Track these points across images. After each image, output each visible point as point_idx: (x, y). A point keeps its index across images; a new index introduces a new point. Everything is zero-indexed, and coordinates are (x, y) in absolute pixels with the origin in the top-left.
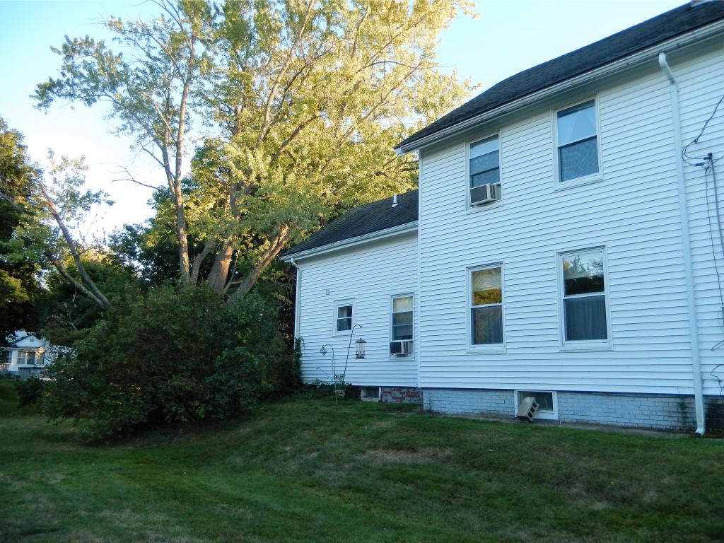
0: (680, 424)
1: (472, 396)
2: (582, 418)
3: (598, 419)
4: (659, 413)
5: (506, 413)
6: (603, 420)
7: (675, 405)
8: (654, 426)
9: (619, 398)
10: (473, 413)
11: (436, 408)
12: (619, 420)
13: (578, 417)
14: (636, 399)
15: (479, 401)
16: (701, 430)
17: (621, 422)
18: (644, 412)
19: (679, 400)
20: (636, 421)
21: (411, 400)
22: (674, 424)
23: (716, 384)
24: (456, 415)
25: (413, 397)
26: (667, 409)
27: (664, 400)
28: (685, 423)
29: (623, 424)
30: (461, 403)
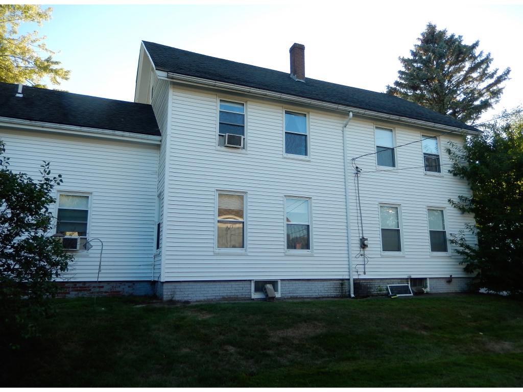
0: (340, 294)
1: (215, 286)
2: (294, 295)
3: (303, 294)
4: (332, 289)
5: (244, 296)
6: (305, 295)
7: (339, 284)
8: (329, 296)
9: (313, 282)
10: (215, 299)
11: (178, 297)
12: (313, 294)
13: (291, 295)
14: (322, 282)
15: (221, 289)
16: (353, 295)
17: (315, 295)
18: (326, 289)
19: (340, 282)
20: (322, 294)
21: (78, 294)
22: (338, 294)
23: (356, 273)
24: (198, 301)
25: (80, 291)
26: (335, 286)
27: (335, 282)
28: (342, 293)
29: (315, 296)
30: (204, 292)
